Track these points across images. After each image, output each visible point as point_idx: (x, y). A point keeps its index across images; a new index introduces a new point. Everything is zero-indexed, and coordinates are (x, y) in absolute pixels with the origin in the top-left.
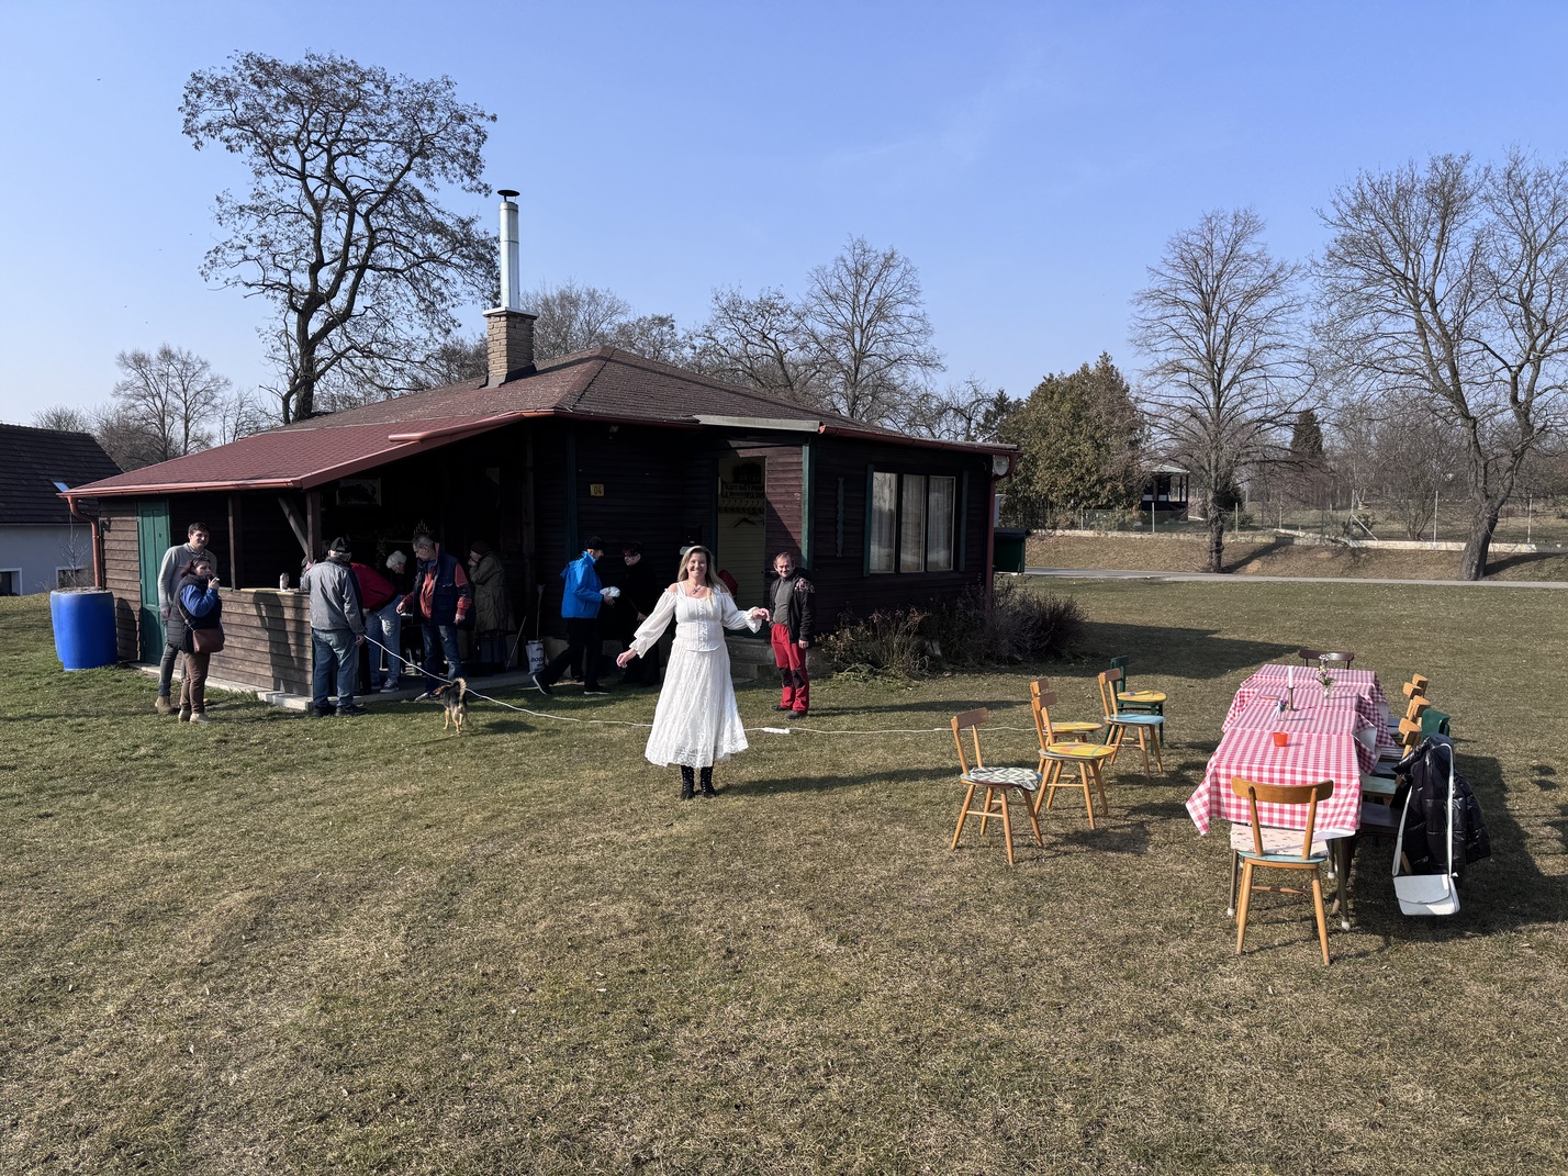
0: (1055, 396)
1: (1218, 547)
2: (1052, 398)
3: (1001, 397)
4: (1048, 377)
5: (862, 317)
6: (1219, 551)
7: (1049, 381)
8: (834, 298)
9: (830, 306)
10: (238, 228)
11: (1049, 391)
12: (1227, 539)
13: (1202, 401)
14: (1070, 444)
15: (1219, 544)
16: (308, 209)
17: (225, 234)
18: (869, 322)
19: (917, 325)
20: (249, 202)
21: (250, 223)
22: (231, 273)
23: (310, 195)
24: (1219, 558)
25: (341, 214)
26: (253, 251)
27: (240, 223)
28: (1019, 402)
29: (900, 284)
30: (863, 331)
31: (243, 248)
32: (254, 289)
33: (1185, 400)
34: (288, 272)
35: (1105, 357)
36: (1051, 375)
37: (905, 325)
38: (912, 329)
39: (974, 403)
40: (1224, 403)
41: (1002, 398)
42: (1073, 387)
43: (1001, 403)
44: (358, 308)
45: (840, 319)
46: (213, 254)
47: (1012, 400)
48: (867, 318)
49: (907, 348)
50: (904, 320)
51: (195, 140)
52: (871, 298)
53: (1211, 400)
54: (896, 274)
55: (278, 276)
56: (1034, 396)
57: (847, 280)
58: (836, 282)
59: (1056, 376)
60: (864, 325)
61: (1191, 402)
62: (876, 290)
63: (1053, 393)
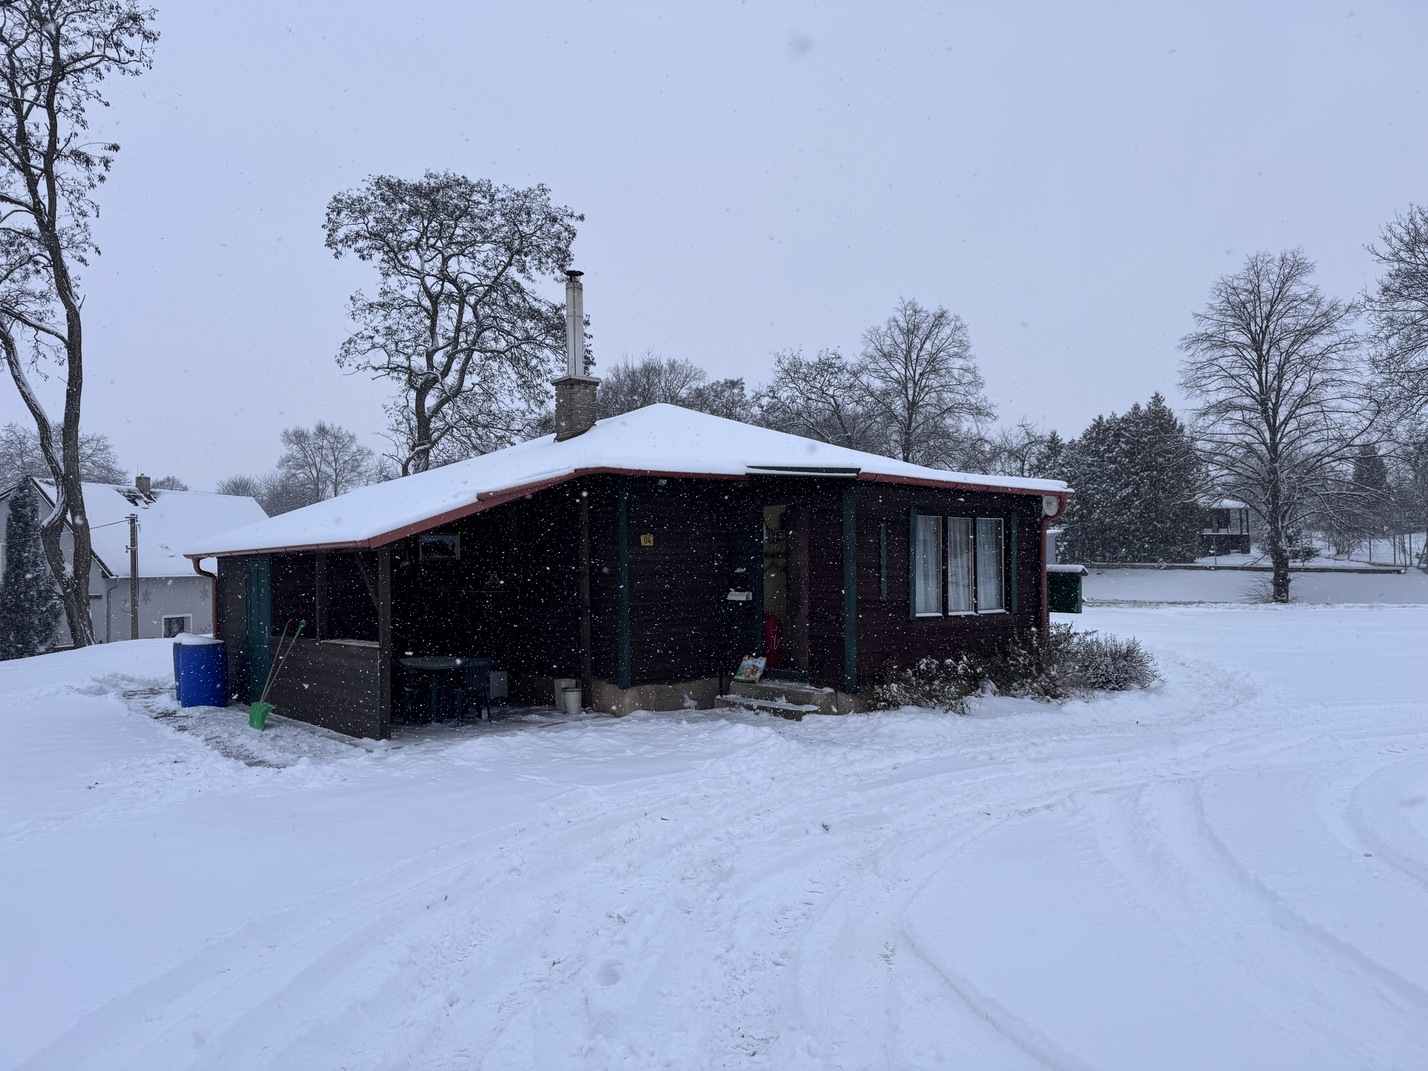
1: (1285, 579)
3: (1053, 439)
5: (915, 371)
6: (1285, 583)
7: (1100, 422)
8: (887, 356)
9: (884, 364)
10: (368, 321)
11: (1100, 432)
13: (1257, 437)
15: (1285, 575)
16: (426, 303)
17: (358, 326)
18: (921, 375)
19: (969, 377)
20: (376, 299)
21: (377, 319)
22: (361, 360)
23: (426, 290)
25: (453, 305)
26: (379, 340)
27: (369, 317)
28: (1071, 443)
29: (950, 340)
30: (915, 384)
31: (372, 338)
32: (381, 372)
33: (1240, 437)
34: (408, 358)
35: (1157, 399)
36: (1101, 417)
37: (957, 377)
38: (963, 381)
39: (1027, 445)
40: (1281, 439)
43: (1054, 445)
44: (467, 383)
45: (894, 374)
46: (348, 345)
47: (1066, 441)
48: (919, 371)
49: (959, 398)
50: (956, 373)
51: (335, 251)
52: (922, 353)
53: (1267, 435)
54: (946, 331)
55: (401, 360)
56: (1087, 437)
57: (900, 339)
58: (889, 341)
59: (1106, 418)
60: (917, 377)
61: (1248, 439)
62: (928, 346)
63: (1104, 434)
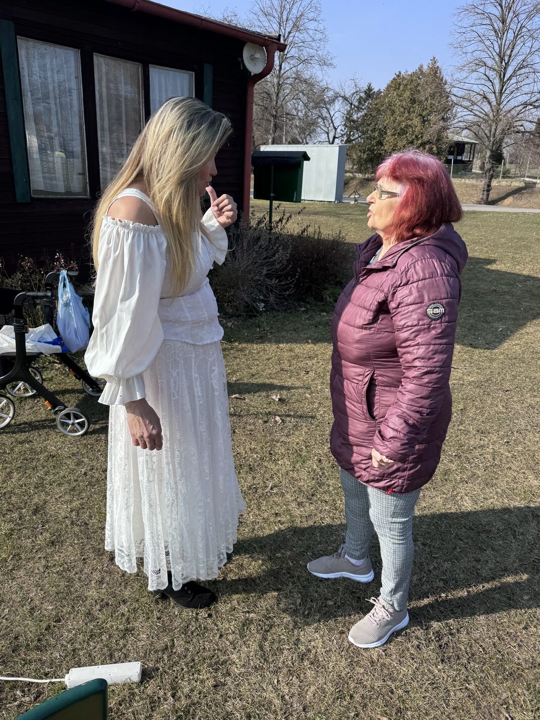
0: (401, 87)
1: (489, 188)
2: (399, 88)
4: (398, 74)
6: (488, 191)
7: (398, 76)
11: (397, 84)
12: (494, 183)
13: (491, 87)
14: (407, 119)
15: (489, 186)
19: (319, 36)
24: (488, 195)
28: (379, 92)
35: (434, 61)
36: (400, 73)
39: (354, 93)
40: (505, 90)
41: (370, 89)
42: (412, 80)
43: (369, 93)
47: (376, 90)
49: (312, 52)
52: (291, 16)
53: (497, 87)
56: (389, 87)
57: (276, 2)
59: (402, 73)
63: (400, 85)
